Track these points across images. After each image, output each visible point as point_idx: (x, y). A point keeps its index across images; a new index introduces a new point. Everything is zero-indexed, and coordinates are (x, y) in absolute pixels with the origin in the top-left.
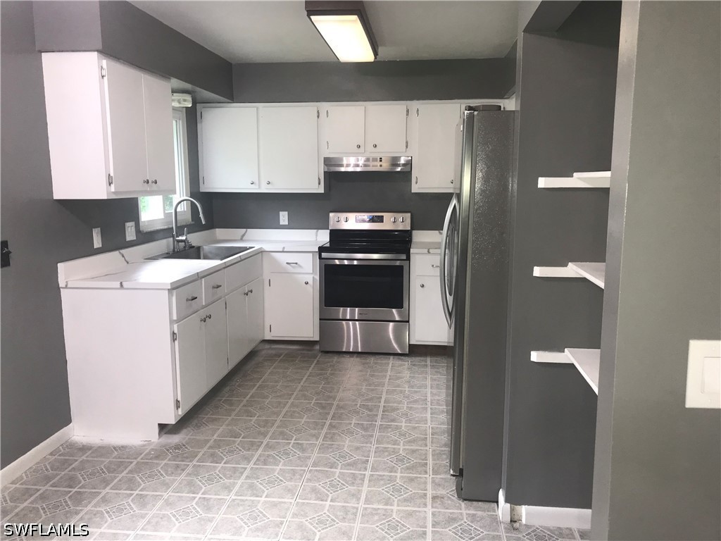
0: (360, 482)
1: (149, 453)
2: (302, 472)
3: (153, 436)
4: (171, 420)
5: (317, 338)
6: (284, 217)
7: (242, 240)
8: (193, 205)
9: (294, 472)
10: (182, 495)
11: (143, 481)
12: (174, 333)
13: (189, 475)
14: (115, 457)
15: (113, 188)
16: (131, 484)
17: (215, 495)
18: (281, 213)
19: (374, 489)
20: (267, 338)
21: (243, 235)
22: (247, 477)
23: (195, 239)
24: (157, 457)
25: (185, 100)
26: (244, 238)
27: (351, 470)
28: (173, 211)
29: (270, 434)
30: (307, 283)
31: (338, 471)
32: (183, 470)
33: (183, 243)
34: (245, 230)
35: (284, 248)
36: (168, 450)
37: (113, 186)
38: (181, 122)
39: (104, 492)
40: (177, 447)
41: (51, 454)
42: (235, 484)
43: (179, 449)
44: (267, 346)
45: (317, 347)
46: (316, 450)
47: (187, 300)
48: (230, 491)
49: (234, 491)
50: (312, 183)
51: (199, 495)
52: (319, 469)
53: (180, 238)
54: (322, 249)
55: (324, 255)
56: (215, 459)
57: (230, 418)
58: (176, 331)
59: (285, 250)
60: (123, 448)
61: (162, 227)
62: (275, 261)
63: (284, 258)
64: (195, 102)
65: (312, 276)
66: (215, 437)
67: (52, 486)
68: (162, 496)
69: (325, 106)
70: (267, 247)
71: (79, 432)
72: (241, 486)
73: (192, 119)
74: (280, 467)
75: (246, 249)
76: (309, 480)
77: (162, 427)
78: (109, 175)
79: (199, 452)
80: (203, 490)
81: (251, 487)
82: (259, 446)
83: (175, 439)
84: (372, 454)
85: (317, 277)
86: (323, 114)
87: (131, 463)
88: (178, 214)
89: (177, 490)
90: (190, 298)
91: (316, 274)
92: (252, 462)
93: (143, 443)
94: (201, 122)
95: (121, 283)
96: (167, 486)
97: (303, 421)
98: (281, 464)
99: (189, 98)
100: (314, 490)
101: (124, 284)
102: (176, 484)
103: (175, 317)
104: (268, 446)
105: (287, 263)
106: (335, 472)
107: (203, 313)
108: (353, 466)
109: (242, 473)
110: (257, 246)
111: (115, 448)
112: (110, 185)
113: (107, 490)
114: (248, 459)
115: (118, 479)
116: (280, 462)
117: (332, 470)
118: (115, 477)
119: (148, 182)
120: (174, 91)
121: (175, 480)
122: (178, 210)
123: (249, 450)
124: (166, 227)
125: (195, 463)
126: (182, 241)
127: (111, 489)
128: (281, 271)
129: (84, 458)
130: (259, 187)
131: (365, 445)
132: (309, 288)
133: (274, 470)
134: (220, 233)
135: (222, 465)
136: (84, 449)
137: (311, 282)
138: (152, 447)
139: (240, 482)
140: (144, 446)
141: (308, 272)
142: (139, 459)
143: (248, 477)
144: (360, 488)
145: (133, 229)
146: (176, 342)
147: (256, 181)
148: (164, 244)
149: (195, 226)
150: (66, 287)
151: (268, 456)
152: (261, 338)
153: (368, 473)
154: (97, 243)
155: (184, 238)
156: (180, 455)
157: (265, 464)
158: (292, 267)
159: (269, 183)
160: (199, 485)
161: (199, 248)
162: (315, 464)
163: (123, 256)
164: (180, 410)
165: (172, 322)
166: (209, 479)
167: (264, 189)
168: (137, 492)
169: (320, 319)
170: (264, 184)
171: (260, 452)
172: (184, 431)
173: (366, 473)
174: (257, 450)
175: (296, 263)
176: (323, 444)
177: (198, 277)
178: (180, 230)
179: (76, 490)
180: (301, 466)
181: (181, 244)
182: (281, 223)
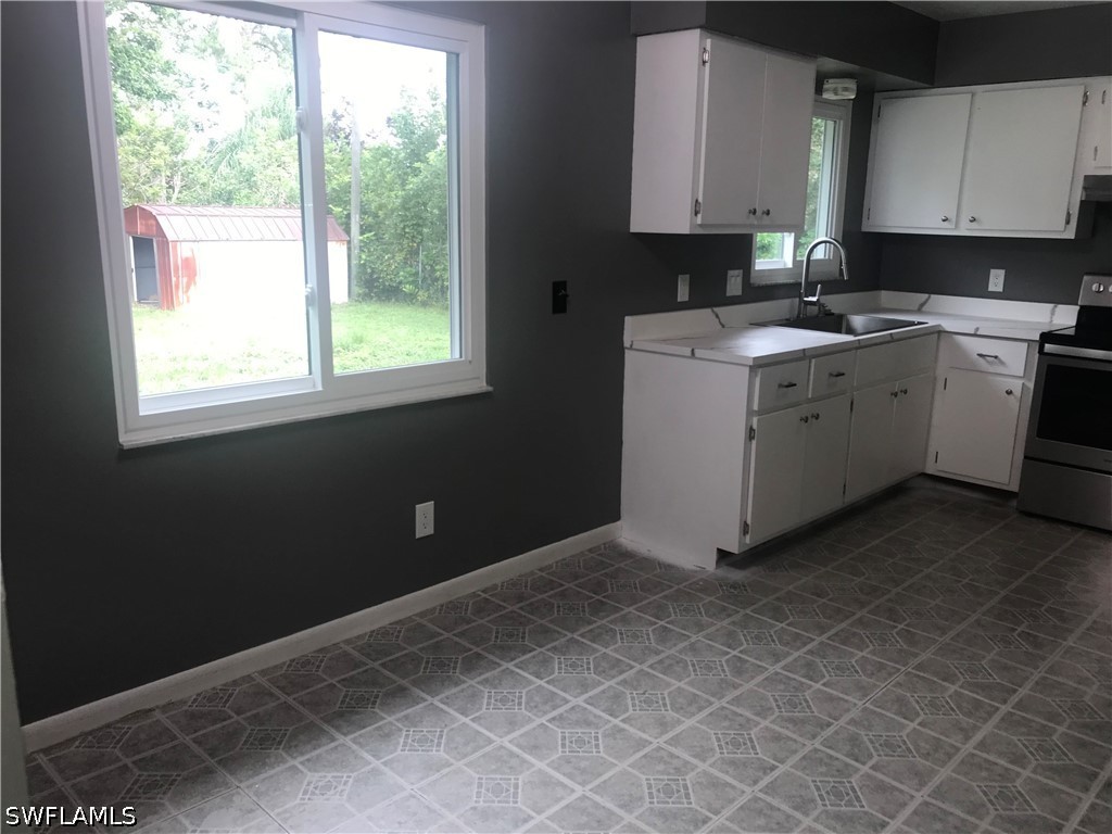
0: (985, 715)
1: (696, 583)
2: (893, 671)
3: (709, 563)
4: (734, 549)
5: (1014, 487)
6: (997, 279)
7: (920, 310)
9: (881, 667)
10: (713, 644)
11: (675, 612)
12: (752, 429)
13: (734, 623)
14: (654, 575)
15: (699, 220)
16: (659, 611)
17: (756, 659)
18: (993, 272)
19: (1004, 734)
20: (930, 472)
21: (922, 305)
22: (809, 651)
23: (835, 303)
24: (704, 590)
25: (846, 89)
26: (924, 309)
27: (978, 694)
28: (805, 259)
29: (872, 606)
30: (1009, 393)
31: (953, 688)
32: (729, 616)
33: (817, 308)
34: (927, 295)
35: (977, 329)
36: (721, 586)
37: (699, 216)
38: (842, 122)
39: (627, 610)
40: (734, 586)
41: (590, 550)
42: (788, 654)
43: (735, 588)
44: (929, 484)
45: (1014, 503)
46: (933, 648)
47: (780, 386)
48: (778, 661)
49: (783, 663)
50: (1054, 221)
51: (735, 653)
52: (922, 674)
53: (810, 299)
54: (1048, 338)
55: (1050, 348)
56: (778, 614)
57: (823, 569)
58: (755, 427)
59: (978, 333)
60: (669, 567)
61: (785, 281)
62: (958, 347)
63: (974, 346)
65: (1021, 382)
66: (791, 587)
67: (576, 585)
68: (689, 637)
69: (1100, 85)
70: (948, 325)
71: (627, 533)
72: (795, 660)
74: (864, 654)
75: (913, 324)
76: (899, 685)
77: (723, 555)
78: (697, 201)
79: (760, 600)
80: (825, 680)
81: (809, 665)
82: (847, 618)
83: (737, 575)
84: (1029, 685)
85: (1031, 385)
86: (1094, 99)
87: (671, 587)
88: (811, 263)
89: (709, 637)
90: (786, 384)
91: (1030, 380)
92: (826, 635)
93: (694, 568)
94: (878, 121)
95: (693, 350)
96: (700, 627)
97: (933, 603)
98: (868, 650)
99: (852, 84)
100: (900, 700)
101: (696, 351)
102: (712, 629)
103: (756, 408)
104: (860, 621)
105: (980, 355)
106: (947, 689)
107: (805, 410)
108: (983, 690)
109: (805, 644)
110: (931, 322)
111: (659, 564)
112: (696, 214)
113: (631, 609)
114: (822, 630)
115: (647, 601)
116: (868, 647)
117: (944, 683)
118: (646, 598)
119: (754, 212)
120: (828, 77)
121: (713, 624)
122: (813, 256)
123: (830, 618)
124: (792, 281)
125: (748, 611)
126: (811, 303)
127: (636, 609)
128: (969, 367)
129: (622, 565)
130: (957, 227)
131: (1023, 667)
132: (1013, 402)
133: (852, 655)
134: (886, 297)
135: (783, 625)
136: (627, 555)
137: (1017, 391)
138: (704, 577)
139: (796, 654)
140: (696, 572)
141: (1016, 370)
142: (681, 586)
143: (811, 652)
144: (978, 724)
145: (739, 280)
146: (754, 442)
147: (952, 216)
148: (784, 306)
149: (832, 286)
150: (631, 348)
151: (854, 634)
152: (919, 469)
153: (1004, 709)
154: (683, 294)
155: (814, 299)
156: (735, 596)
157: (844, 643)
158: (988, 362)
159: (973, 220)
160: (740, 640)
161: (841, 317)
162: (919, 667)
163: (717, 316)
164: (748, 537)
165: (750, 413)
166: (757, 637)
167: (965, 230)
168: (662, 623)
169: (1025, 457)
170: (965, 221)
171: (843, 625)
172: (754, 569)
173: (1003, 707)
174: (842, 621)
175: (996, 357)
176: (949, 644)
177: (804, 355)
178: (811, 287)
179: (597, 597)
180: (896, 662)
181: (815, 309)
182: (991, 288)
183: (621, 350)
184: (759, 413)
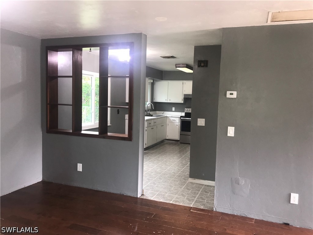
5: (179, 139)
6: (174, 109)
8: (151, 105)
20: (167, 138)
21: (163, 113)
23: (151, 113)
25: (151, 81)
35: (172, 116)
45: (179, 142)
47: (149, 123)
50: (180, 100)
53: (148, 112)
54: (181, 117)
55: (181, 118)
58: (146, 129)
62: (170, 119)
63: (172, 119)
64: (153, 81)
65: (178, 124)
69: (185, 82)
70: (168, 116)
73: (153, 85)
75: (162, 116)
85: (180, 124)
86: (184, 83)
94: (155, 85)
107: (152, 127)
110: (166, 115)
120: (149, 79)
122: (148, 106)
128: (171, 122)
132: (178, 126)
134: (157, 112)
137: (178, 125)
141: (178, 122)
147: (167, 99)
149: (152, 110)
152: (165, 138)
161: (152, 115)
164: (146, 146)
167: (169, 102)
169: (180, 134)
170: (169, 100)
175: (175, 120)
177: (151, 119)
178: (148, 110)
181: (148, 114)
182: (173, 110)
183: (125, 119)
184: (147, 127)
